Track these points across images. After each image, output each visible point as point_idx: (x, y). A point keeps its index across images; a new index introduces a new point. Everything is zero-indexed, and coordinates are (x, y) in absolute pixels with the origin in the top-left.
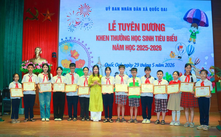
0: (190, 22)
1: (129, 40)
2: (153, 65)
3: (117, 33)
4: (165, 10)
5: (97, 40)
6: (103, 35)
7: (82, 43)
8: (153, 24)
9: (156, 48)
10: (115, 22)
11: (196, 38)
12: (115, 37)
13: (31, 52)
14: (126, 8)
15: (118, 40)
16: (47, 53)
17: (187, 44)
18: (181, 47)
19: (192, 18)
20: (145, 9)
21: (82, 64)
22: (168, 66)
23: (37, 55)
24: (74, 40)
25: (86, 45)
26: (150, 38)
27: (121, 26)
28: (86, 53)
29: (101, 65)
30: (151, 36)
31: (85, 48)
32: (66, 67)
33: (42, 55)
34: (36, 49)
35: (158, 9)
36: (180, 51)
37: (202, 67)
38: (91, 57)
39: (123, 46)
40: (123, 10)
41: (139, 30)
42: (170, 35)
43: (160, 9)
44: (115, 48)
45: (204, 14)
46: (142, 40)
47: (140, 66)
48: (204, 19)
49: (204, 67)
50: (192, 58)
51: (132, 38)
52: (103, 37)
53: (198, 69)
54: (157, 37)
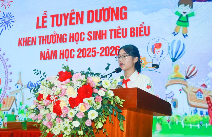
1: (66, 41)
3: (49, 31)
5: (19, 46)
6: (27, 37)
8: (106, 9)
9: (111, 51)
10: (46, 14)
11: (188, 26)
12: (44, 38)
15: (49, 43)
17: (171, 38)
18: (159, 46)
25: (4, 54)
26: (100, 35)
27: (55, 18)
28: (3, 66)
29: (22, 85)
30: (103, 31)
31: (2, 60)
36: (156, 53)
37: (202, 83)
38: (9, 74)
39: (56, 51)
41: (82, 22)
42: (136, 25)
44: (44, 56)
46: (86, 39)
49: (206, 84)
50: (179, 67)
51: (70, 37)
52: (28, 39)
53: (194, 87)
54: (113, 32)
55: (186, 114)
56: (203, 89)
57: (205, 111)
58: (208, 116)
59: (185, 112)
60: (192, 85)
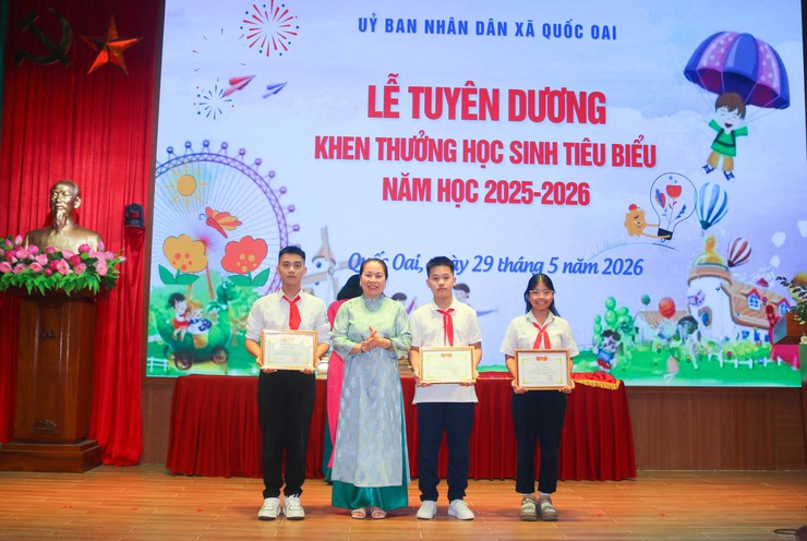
0: (711, 89)
1: (454, 159)
2: (551, 264)
3: (405, 126)
4: (606, 35)
5: (317, 156)
6: (343, 135)
7: (254, 168)
8: (556, 93)
9: (568, 193)
10: (395, 82)
11: (735, 155)
12: (394, 144)
13: (34, 202)
14: (443, 22)
15: (408, 159)
16: (104, 206)
17: (700, 177)
18: (675, 191)
19: (721, 70)
20: (524, 29)
21: (252, 258)
22: (617, 271)
23: (60, 213)
24: (223, 152)
25: (272, 175)
26: (542, 153)
27: (422, 97)
28: (270, 208)
29: (334, 262)
30: (548, 144)
31: (267, 191)
32: (184, 267)
33: (81, 215)
34: (54, 187)
35: (580, 31)
36: (667, 206)
37: (759, 278)
38: (290, 229)
39: (428, 182)
40: (432, 32)
41: (495, 117)
42: (626, 140)
43: (587, 32)
44: (394, 190)
45: (769, 56)
46: (507, 160)
47: (500, 270)
48: (770, 76)
49: (766, 279)
50: (716, 240)
51: (466, 150)
52: (346, 143)
53: (743, 285)
54: (573, 149)
55: (727, 339)
56: (760, 288)
57: (763, 334)
58: (769, 343)
59: (724, 335)
60: (741, 280)
